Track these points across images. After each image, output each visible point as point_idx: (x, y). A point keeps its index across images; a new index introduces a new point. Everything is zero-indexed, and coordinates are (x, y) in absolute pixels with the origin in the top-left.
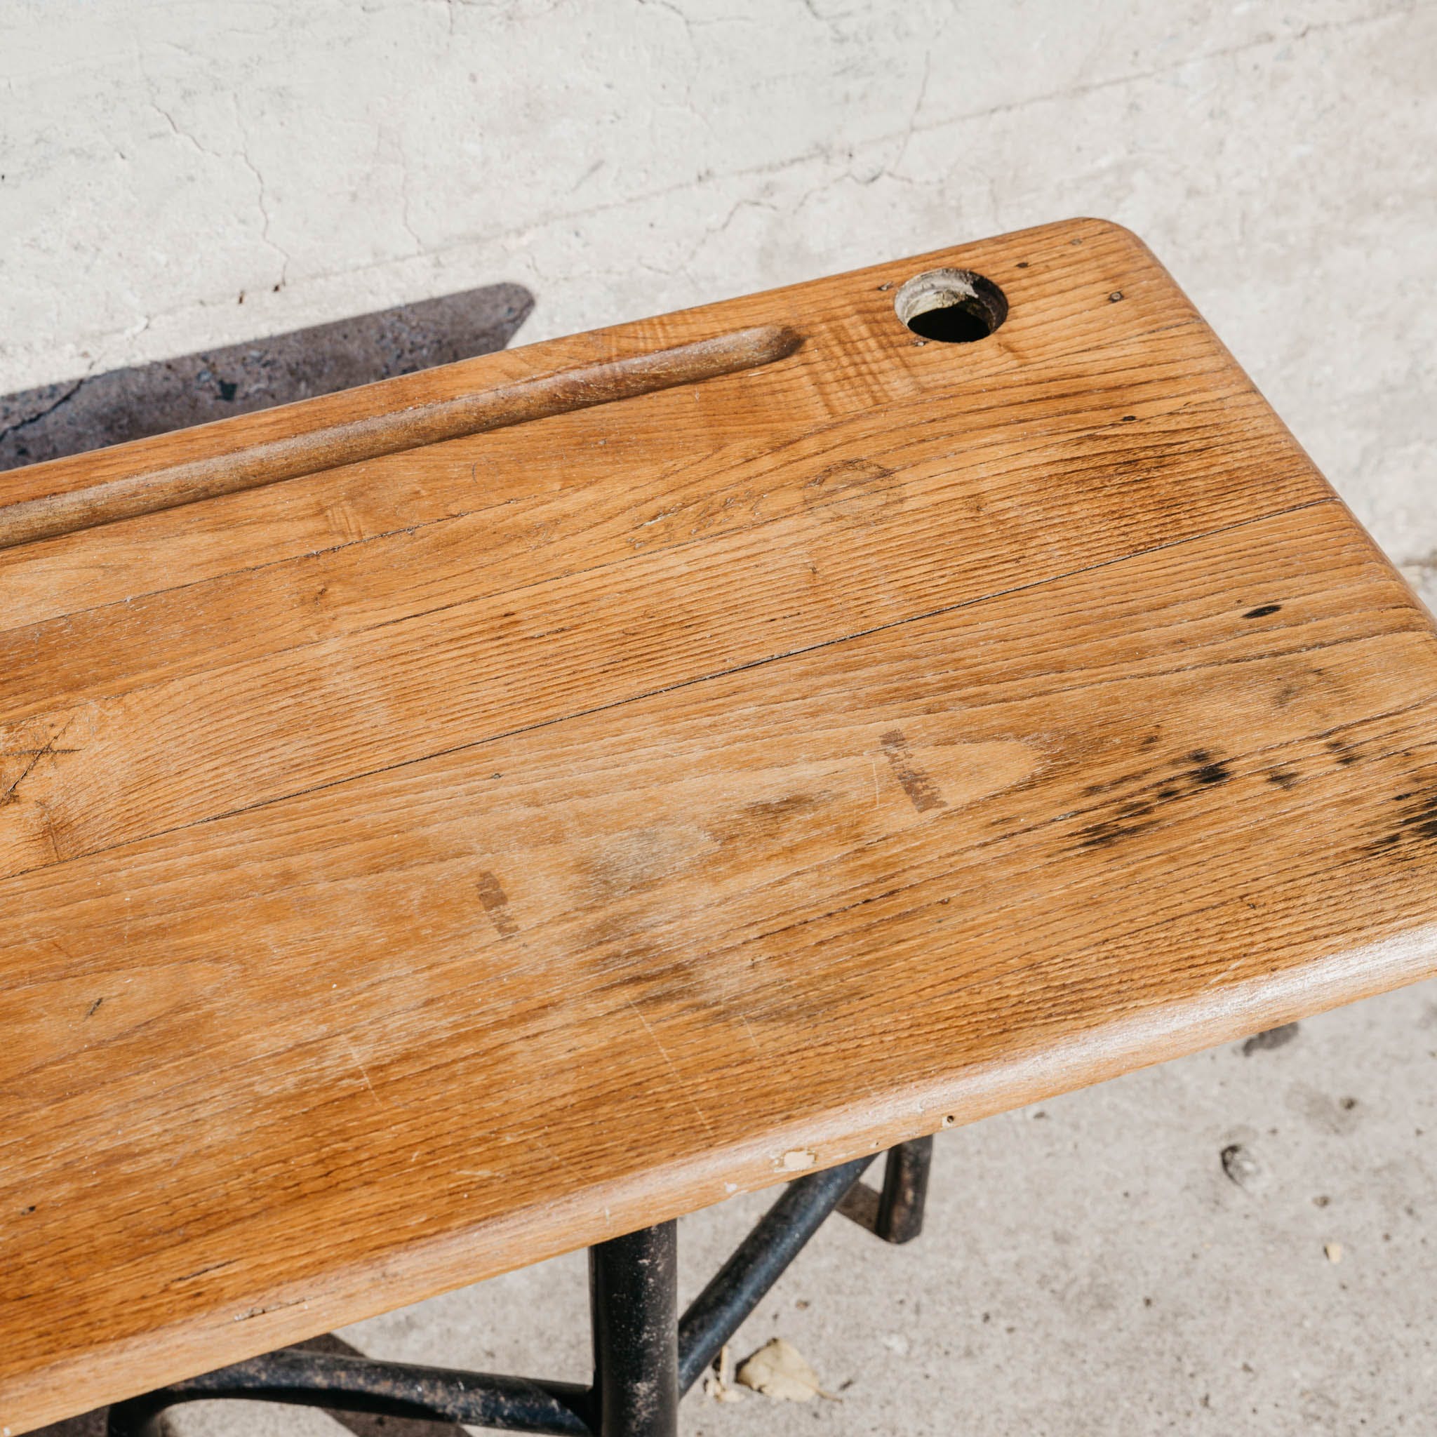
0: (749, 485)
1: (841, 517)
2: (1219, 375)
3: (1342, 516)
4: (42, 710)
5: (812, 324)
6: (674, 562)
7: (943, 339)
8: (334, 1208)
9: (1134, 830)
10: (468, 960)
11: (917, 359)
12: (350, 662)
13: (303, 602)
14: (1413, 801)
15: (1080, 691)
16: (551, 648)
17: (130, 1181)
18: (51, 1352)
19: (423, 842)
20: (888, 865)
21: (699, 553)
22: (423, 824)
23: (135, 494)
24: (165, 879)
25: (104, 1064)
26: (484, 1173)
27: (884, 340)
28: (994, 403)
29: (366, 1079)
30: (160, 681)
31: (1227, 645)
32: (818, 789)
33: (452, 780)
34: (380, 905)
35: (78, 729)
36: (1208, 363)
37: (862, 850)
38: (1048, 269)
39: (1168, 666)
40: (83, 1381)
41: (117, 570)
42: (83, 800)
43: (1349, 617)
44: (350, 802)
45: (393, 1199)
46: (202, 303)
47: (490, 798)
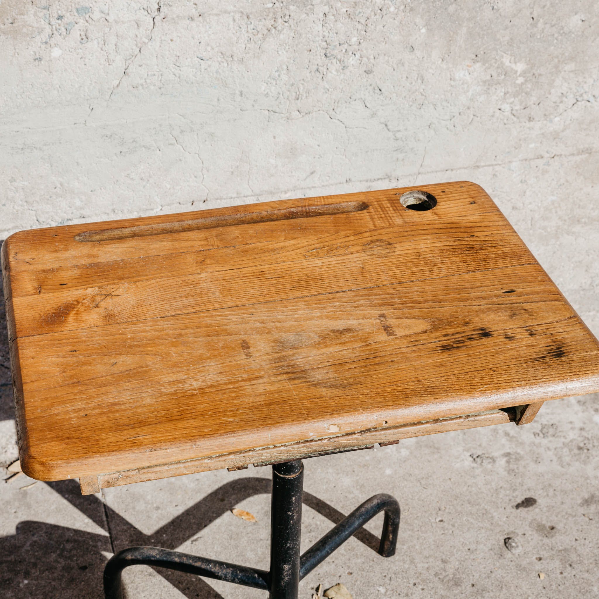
0: (346, 244)
1: (374, 255)
2: (504, 227)
3: (540, 268)
4: (110, 284)
5: (372, 202)
6: (318, 262)
7: (414, 210)
8: (182, 424)
9: (458, 347)
10: (235, 363)
11: (405, 214)
12: (210, 280)
13: (197, 262)
14: (552, 347)
15: (445, 308)
16: (275, 282)
17: (118, 411)
18: (86, 453)
19: (226, 330)
20: (375, 350)
21: (326, 260)
22: (226, 325)
23: (148, 230)
24: (141, 332)
25: (115, 379)
26: (231, 419)
27: (395, 208)
28: (428, 228)
29: (197, 391)
30: (148, 280)
31: (496, 300)
32: (356, 327)
33: (237, 314)
34: (209, 345)
35: (120, 290)
36: (501, 223)
37: (368, 345)
38: (452, 193)
39: (475, 304)
40: (95, 464)
41: (139, 249)
42: (119, 309)
43: (538, 296)
44: (203, 317)
45: (201, 424)
46: (180, 203)
47: (248, 320)
